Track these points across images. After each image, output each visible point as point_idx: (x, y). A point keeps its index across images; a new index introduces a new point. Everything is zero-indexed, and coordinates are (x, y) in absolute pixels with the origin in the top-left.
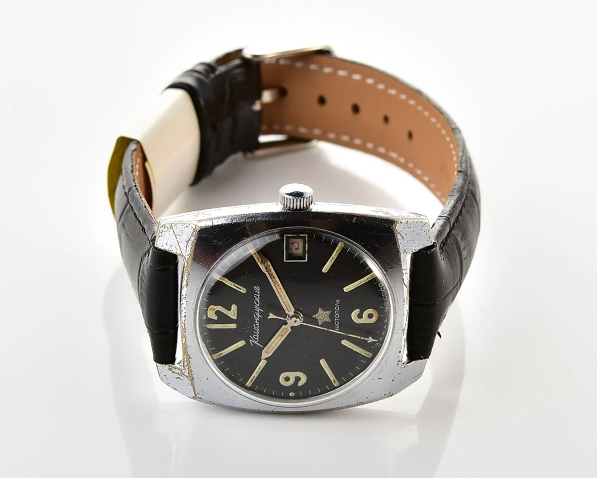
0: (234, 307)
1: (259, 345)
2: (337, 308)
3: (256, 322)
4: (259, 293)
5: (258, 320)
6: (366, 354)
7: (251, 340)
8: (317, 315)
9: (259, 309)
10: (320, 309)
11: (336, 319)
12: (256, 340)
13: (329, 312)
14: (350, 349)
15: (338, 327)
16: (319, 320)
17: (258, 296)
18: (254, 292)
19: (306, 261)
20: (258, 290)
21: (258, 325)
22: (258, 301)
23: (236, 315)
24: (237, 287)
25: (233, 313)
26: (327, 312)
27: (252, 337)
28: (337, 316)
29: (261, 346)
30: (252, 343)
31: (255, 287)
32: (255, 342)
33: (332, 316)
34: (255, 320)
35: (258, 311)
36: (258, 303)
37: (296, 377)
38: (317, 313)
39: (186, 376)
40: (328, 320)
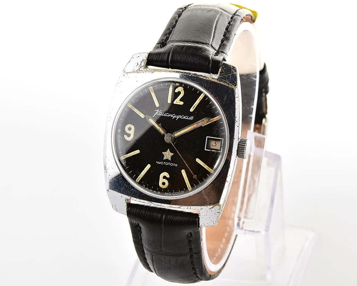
0: (182, 103)
1: (155, 115)
2: (172, 164)
3: (170, 115)
4: (189, 119)
5: (171, 116)
6: (139, 178)
7: (158, 110)
8: (169, 151)
9: (178, 118)
10: (173, 154)
11: (164, 163)
12: (158, 113)
13: (170, 159)
14: (144, 169)
15: (160, 163)
16: (165, 153)
17: (187, 118)
18: (189, 116)
19: (205, 150)
20: (191, 119)
21: (168, 116)
22: (183, 118)
23: (177, 104)
24: (194, 106)
25: (178, 102)
26: (170, 158)
27: (161, 111)
28: (167, 164)
29: (154, 116)
30: (157, 111)
31: (193, 117)
32: (157, 113)
33: (167, 160)
34: (171, 115)
35: (177, 117)
36: (182, 117)
37: (130, 134)
38: (170, 152)
39: (139, 69)
40: (165, 158)
